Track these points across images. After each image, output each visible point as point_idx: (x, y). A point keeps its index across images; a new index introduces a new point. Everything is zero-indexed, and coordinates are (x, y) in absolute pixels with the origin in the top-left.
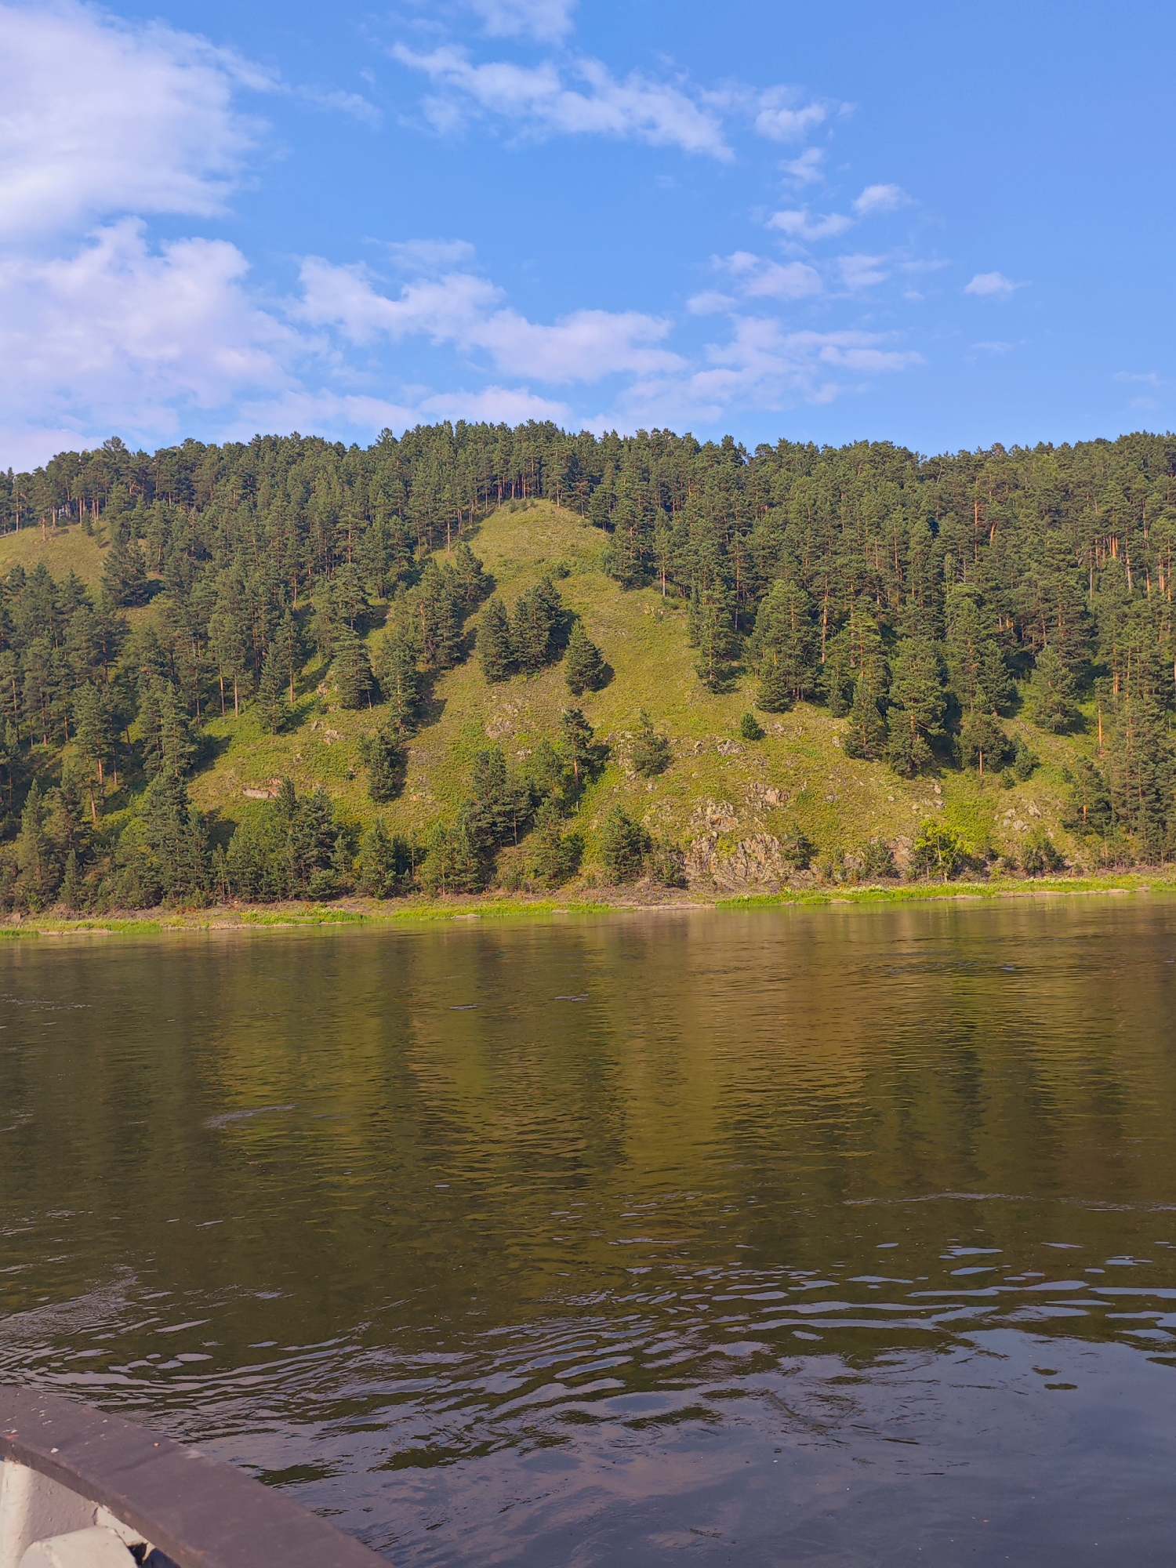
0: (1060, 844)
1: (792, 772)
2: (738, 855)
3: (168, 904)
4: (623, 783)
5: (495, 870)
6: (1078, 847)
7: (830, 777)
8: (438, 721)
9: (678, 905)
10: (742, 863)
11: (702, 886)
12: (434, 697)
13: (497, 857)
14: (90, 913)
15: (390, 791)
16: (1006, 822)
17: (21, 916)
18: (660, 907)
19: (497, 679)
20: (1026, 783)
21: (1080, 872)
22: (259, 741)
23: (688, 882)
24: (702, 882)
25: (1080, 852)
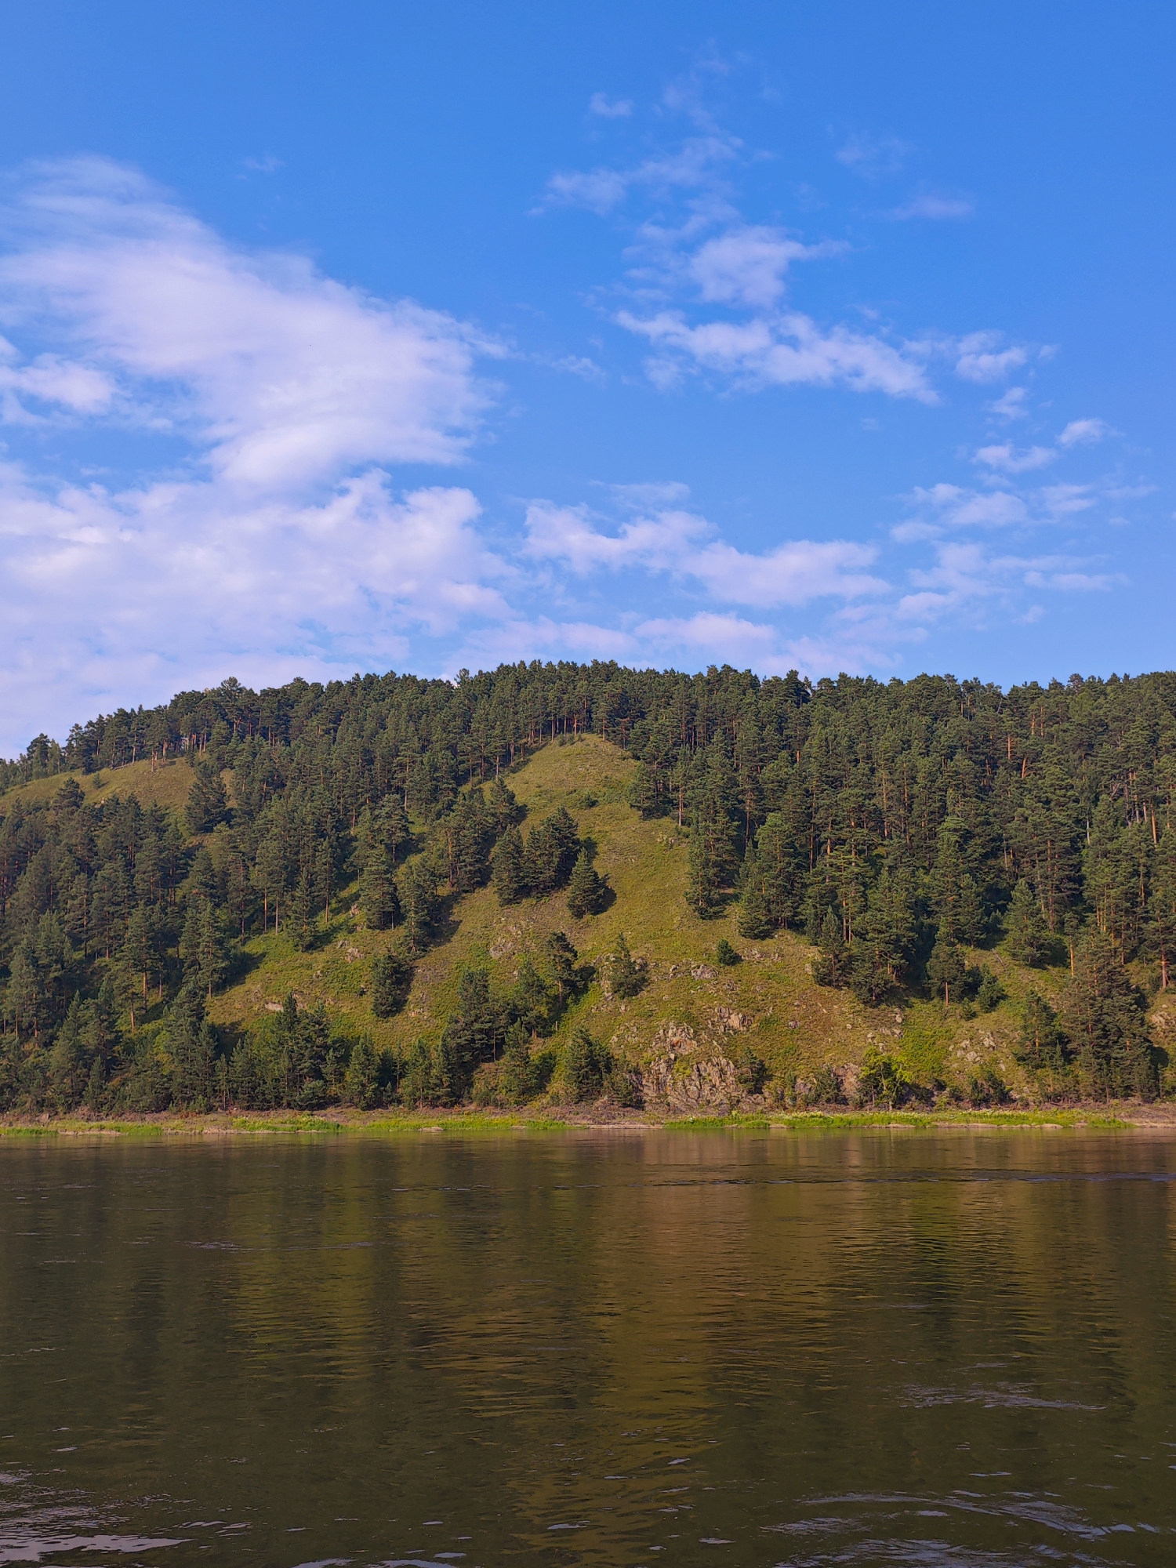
0: (1009, 1076)
1: (760, 998)
2: (693, 1077)
3: (175, 1109)
4: (601, 1004)
5: (471, 1085)
6: (1028, 1079)
7: (796, 1004)
8: (449, 941)
9: (627, 1125)
10: (695, 1086)
11: (657, 1107)
12: (450, 919)
13: (475, 1072)
14: (107, 1115)
15: (392, 1007)
16: (959, 1053)
17: (50, 1116)
18: (611, 1126)
19: (509, 902)
20: (988, 1014)
21: (1026, 1106)
22: (289, 958)
23: (645, 1102)
24: (657, 1103)
25: (1029, 1086)
